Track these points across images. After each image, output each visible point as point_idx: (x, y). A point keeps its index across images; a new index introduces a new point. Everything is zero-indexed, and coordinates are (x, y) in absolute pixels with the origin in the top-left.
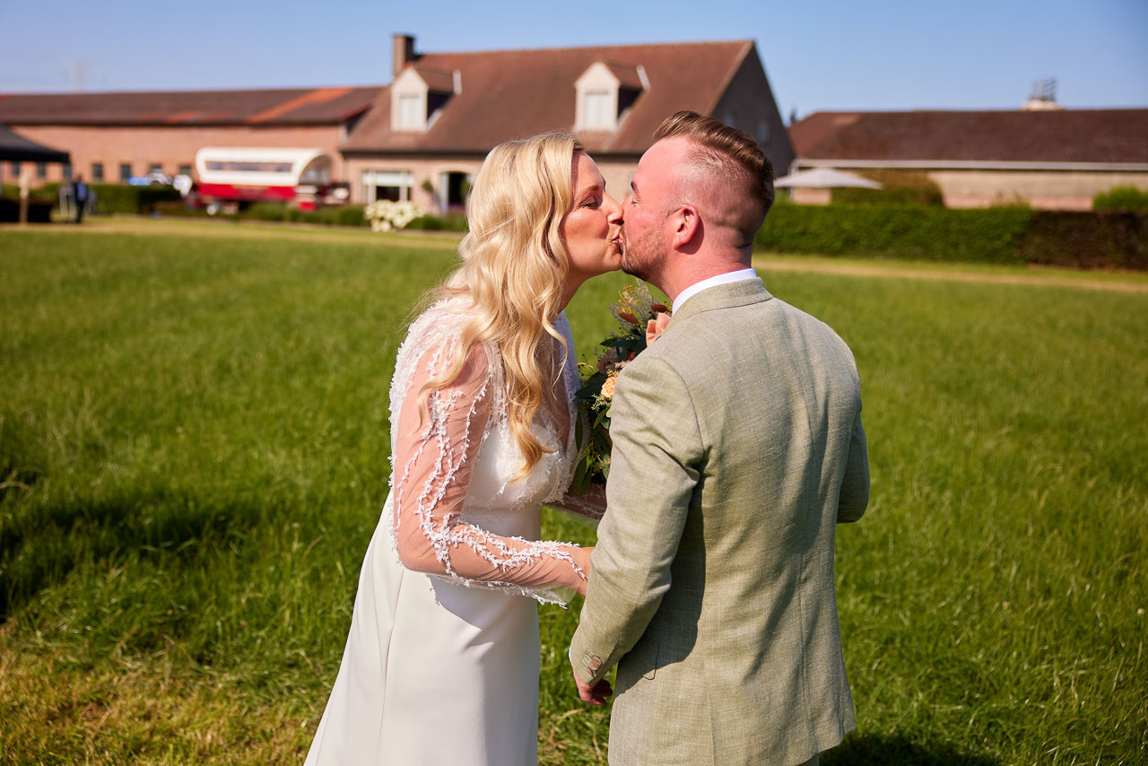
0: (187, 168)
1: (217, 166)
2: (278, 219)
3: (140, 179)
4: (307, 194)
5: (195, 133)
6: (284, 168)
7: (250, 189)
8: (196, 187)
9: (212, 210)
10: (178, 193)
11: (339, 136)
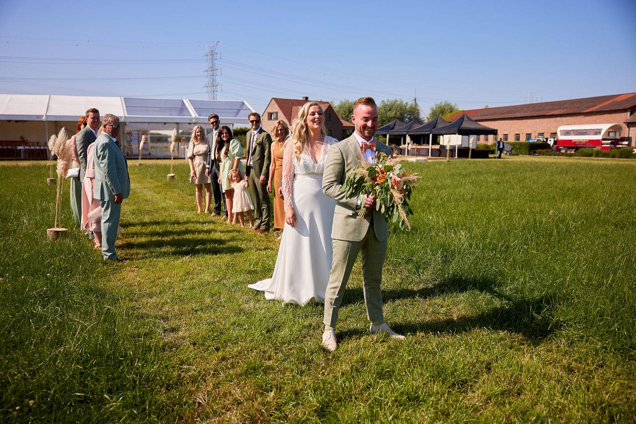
0: (554, 134)
1: (568, 133)
2: (590, 155)
3: (533, 140)
4: (607, 144)
5: (559, 119)
6: (598, 132)
7: (580, 142)
8: (555, 142)
9: (563, 151)
10: (549, 145)
11: (627, 116)
